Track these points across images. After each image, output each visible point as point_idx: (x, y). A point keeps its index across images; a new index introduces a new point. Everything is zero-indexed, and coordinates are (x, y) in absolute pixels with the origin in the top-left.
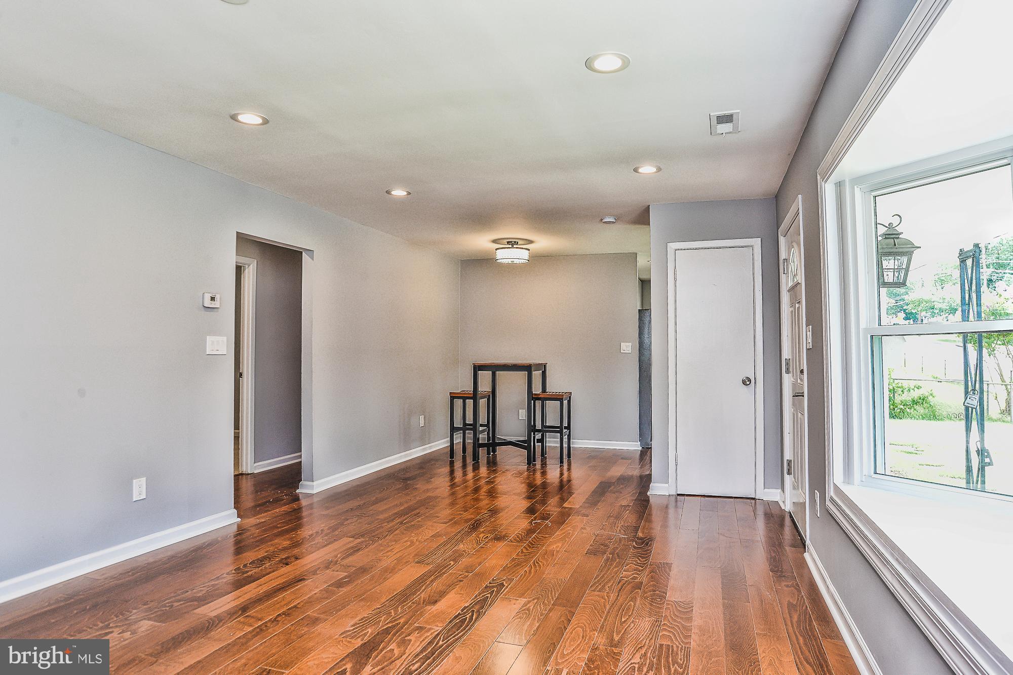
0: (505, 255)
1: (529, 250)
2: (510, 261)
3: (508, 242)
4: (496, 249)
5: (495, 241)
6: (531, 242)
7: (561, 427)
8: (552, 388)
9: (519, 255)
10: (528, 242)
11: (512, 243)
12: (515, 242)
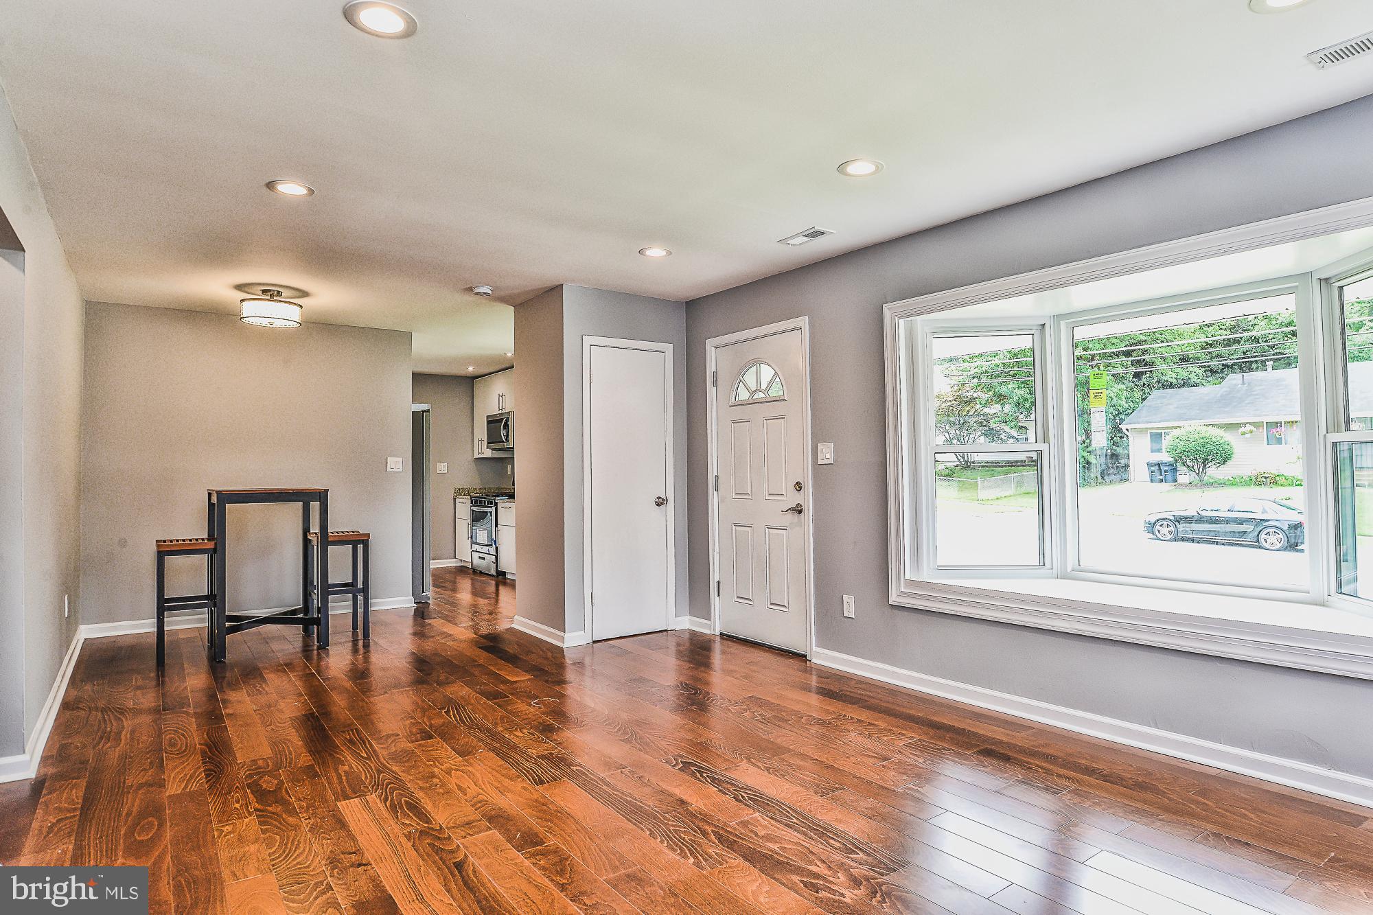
0: (257, 312)
1: (301, 307)
2: (264, 322)
3: (264, 292)
4: (242, 301)
5: (240, 287)
6: (305, 294)
7: (353, 584)
8: (336, 526)
9: (284, 315)
10: (299, 294)
11: (271, 293)
12: (278, 292)
